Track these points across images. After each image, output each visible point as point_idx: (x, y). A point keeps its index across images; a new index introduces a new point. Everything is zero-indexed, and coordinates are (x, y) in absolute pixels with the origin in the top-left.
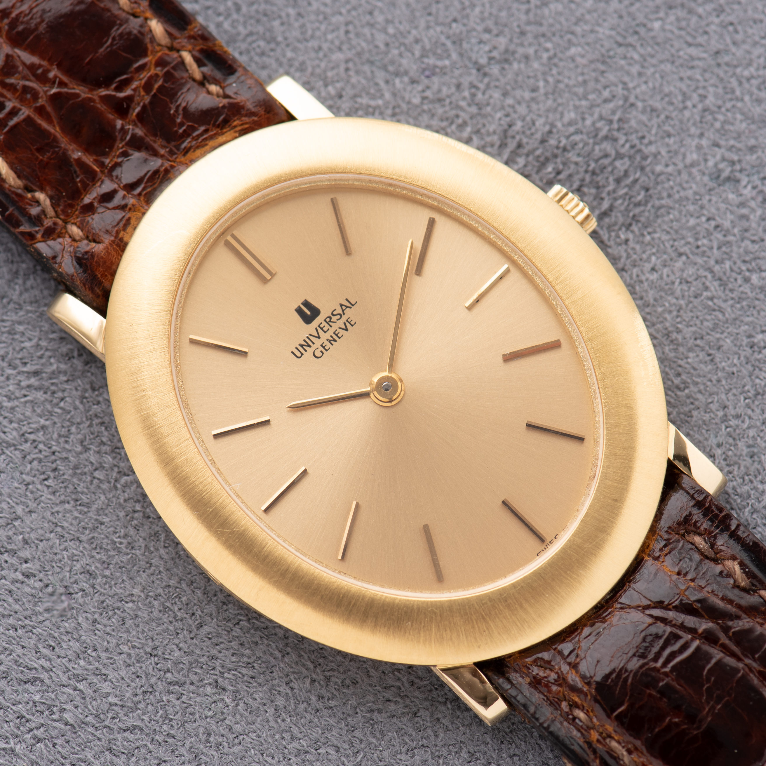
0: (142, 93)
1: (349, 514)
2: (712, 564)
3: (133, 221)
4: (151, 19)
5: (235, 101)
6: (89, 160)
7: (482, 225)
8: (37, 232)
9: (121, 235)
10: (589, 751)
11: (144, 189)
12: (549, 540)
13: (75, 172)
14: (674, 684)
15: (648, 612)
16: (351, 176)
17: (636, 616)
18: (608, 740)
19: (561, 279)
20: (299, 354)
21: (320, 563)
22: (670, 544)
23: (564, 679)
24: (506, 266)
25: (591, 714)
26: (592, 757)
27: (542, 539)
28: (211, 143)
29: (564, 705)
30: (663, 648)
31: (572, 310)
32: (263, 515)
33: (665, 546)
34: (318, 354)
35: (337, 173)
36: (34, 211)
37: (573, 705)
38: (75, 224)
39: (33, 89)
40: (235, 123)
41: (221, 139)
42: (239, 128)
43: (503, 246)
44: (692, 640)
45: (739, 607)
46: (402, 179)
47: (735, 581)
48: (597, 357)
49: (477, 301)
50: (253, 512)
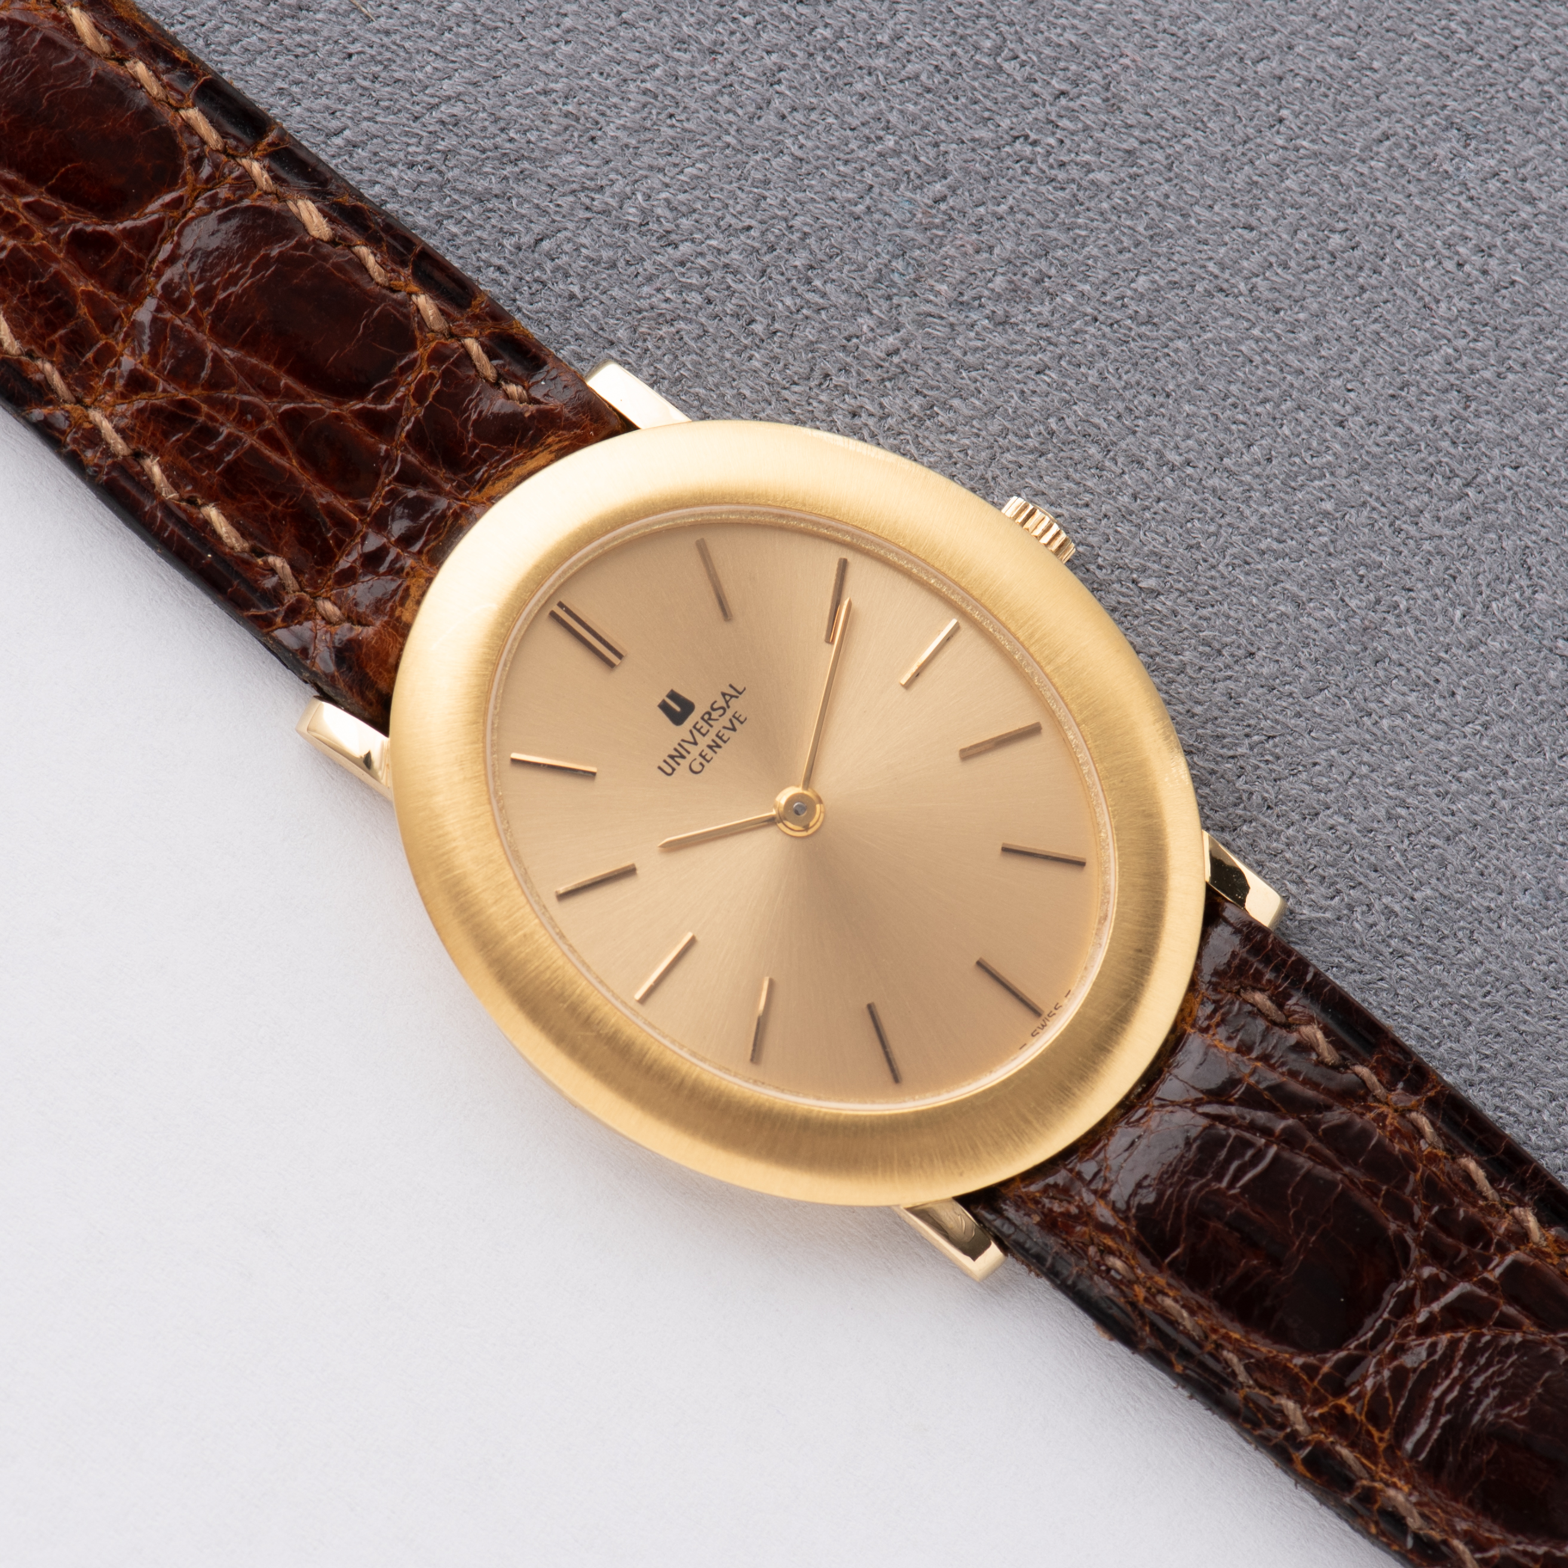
0: (413, 403)
1: (760, 995)
2: (1284, 1032)
3: (414, 592)
4: (417, 294)
5: (548, 407)
6: (343, 505)
7: (917, 566)
8: (275, 615)
9: (397, 613)
10: (1134, 1316)
11: (425, 544)
12: (1046, 1011)
13: (325, 523)
14: (1248, 1209)
15: (1200, 1110)
16: (725, 508)
17: (1182, 1117)
18: (1159, 1298)
19: (1037, 636)
20: (669, 770)
21: (727, 1070)
22: (1221, 1007)
23: (1089, 1214)
24: (954, 622)
25: (1133, 1262)
26: (1140, 1323)
27: (1036, 1012)
28: (518, 471)
29: (1092, 1250)
30: (1228, 1161)
31: (1055, 680)
32: (638, 1007)
33: (1214, 1011)
34: (696, 767)
35: (706, 504)
36: (269, 583)
37: (1106, 1251)
38: (329, 599)
39: (256, 406)
40: (550, 440)
41: (531, 464)
42: (555, 447)
43: (949, 594)
44: (1268, 1145)
45: (1328, 1092)
46: (799, 507)
47: (1318, 1055)
48: (1097, 747)
49: (917, 674)
50: (624, 1003)
